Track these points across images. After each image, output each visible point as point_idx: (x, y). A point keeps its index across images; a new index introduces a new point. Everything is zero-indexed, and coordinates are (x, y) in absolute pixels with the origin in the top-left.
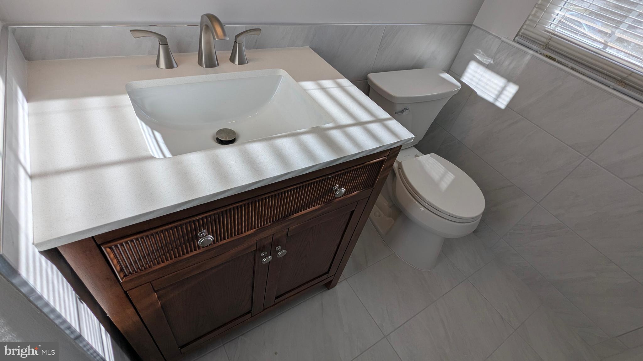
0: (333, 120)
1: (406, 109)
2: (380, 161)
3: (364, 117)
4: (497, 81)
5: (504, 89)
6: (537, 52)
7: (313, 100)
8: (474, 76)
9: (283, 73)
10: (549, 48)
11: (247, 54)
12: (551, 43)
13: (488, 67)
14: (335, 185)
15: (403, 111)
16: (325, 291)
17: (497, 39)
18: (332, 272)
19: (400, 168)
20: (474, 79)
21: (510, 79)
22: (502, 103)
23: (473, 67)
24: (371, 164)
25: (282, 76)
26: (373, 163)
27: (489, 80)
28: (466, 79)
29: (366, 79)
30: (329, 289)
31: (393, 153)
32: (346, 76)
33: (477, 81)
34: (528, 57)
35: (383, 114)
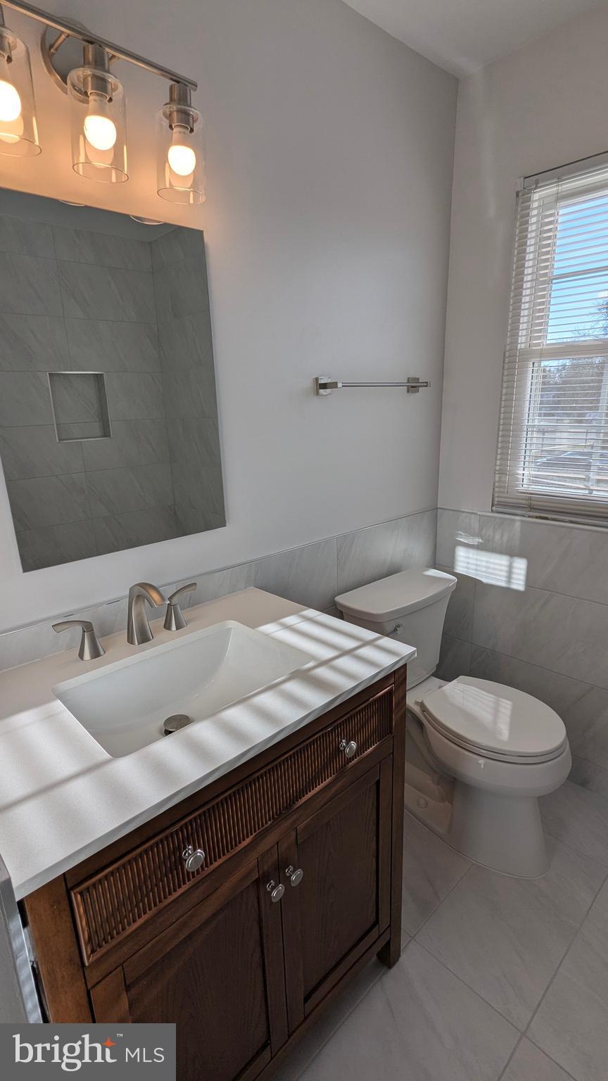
0: (313, 658)
1: (399, 626)
2: (387, 692)
3: (349, 644)
4: (501, 561)
5: (510, 567)
6: (524, 516)
7: (281, 643)
8: (468, 563)
9: (232, 624)
10: (534, 508)
11: (184, 615)
12: (533, 503)
13: (478, 547)
14: (341, 741)
15: (395, 630)
16: (384, 974)
17: (473, 516)
18: (384, 921)
19: (424, 711)
20: (470, 566)
21: (511, 552)
22: (519, 584)
23: (461, 553)
24: (377, 698)
25: (231, 628)
26: (380, 697)
27: (487, 562)
28: (461, 568)
29: (335, 604)
30: (390, 966)
31: (399, 678)
32: (310, 606)
33: (475, 567)
34: (518, 524)
35: (369, 635)
